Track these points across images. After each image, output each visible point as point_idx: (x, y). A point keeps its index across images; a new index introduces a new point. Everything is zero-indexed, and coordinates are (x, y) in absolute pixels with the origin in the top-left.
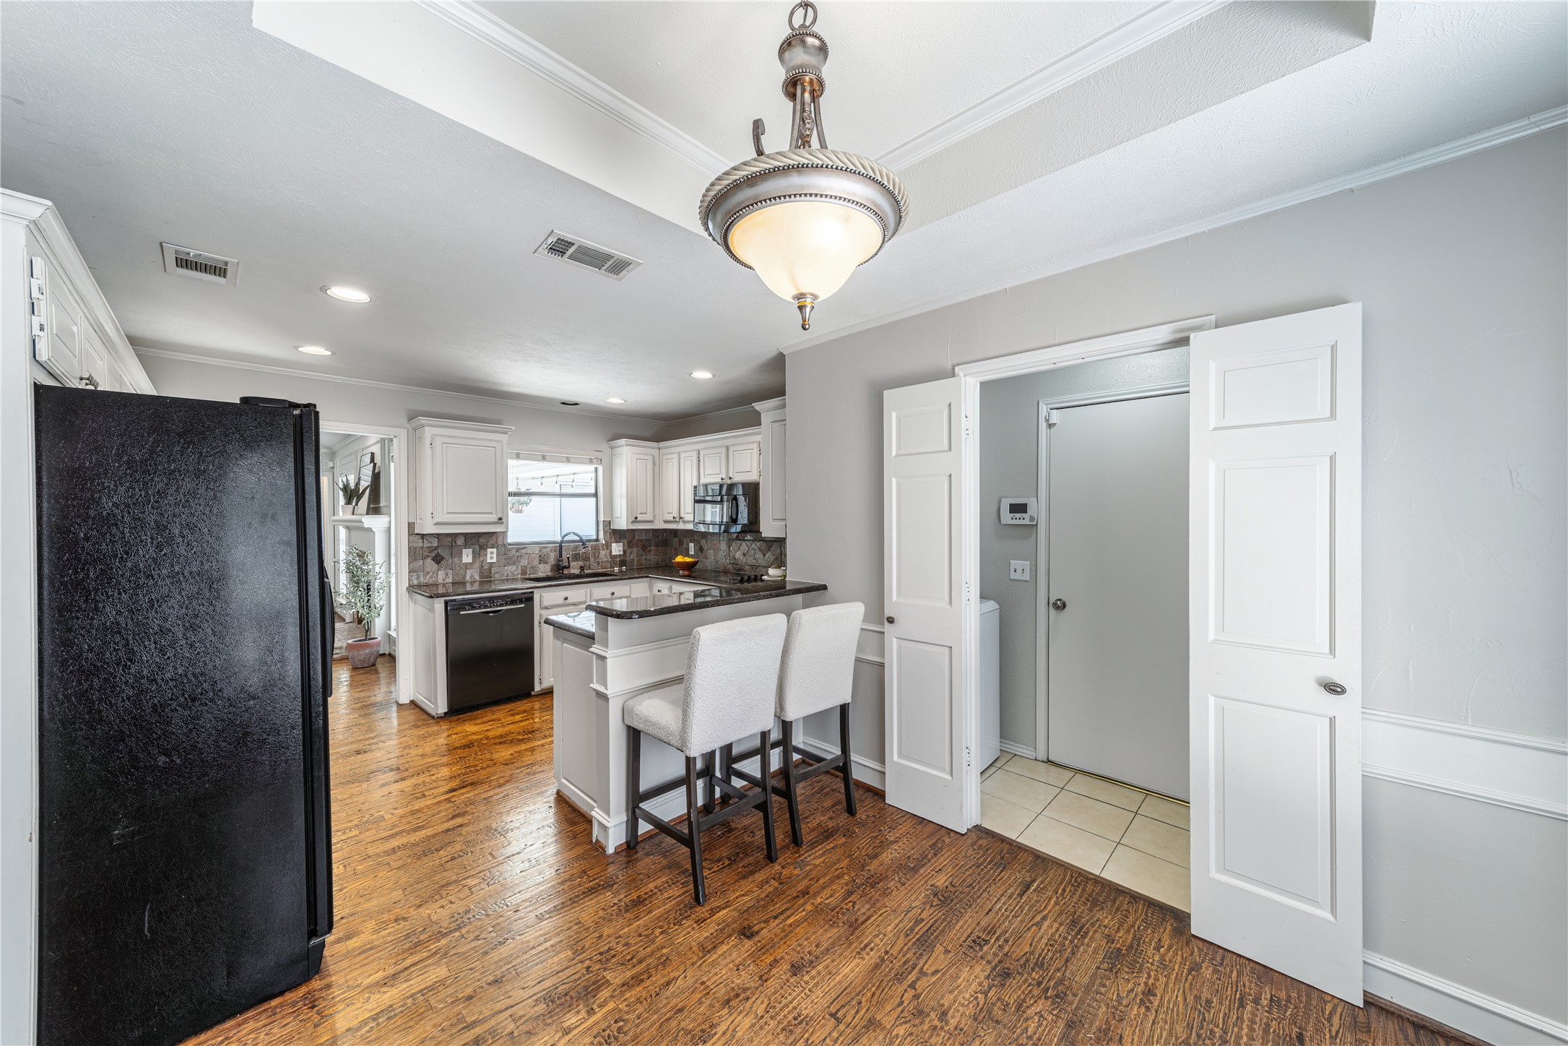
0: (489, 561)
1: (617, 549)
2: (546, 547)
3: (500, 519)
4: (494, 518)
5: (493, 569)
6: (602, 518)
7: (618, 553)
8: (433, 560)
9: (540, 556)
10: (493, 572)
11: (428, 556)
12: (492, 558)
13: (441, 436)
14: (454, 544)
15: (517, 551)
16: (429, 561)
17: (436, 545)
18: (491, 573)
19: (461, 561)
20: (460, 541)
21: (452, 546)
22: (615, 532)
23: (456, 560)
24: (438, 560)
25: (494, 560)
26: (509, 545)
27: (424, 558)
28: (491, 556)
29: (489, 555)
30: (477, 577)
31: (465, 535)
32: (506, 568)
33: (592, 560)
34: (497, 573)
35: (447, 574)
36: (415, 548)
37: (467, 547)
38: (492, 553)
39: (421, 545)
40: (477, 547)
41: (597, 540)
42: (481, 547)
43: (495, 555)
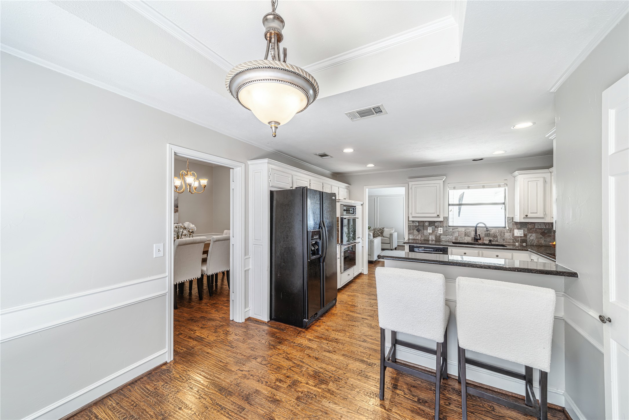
0: (439, 233)
1: (518, 233)
2: (469, 229)
3: (438, 216)
4: (435, 215)
5: (441, 236)
6: (507, 216)
7: (519, 235)
8: (416, 230)
9: (465, 233)
10: (441, 238)
11: (415, 229)
12: (440, 232)
13: (414, 185)
14: (424, 225)
15: (453, 230)
16: (415, 231)
17: (418, 225)
18: (440, 238)
19: (427, 232)
20: (427, 224)
21: (424, 226)
22: (516, 223)
23: (425, 231)
24: (418, 231)
25: (442, 233)
26: (449, 226)
27: (413, 230)
28: (440, 231)
29: (439, 230)
30: (434, 239)
31: (429, 222)
32: (447, 237)
33: (499, 237)
34: (443, 238)
35: (422, 236)
36: (410, 226)
37: (430, 226)
38: (440, 230)
39: (412, 225)
40: (434, 227)
41: (505, 227)
42: (436, 227)
43: (442, 231)
